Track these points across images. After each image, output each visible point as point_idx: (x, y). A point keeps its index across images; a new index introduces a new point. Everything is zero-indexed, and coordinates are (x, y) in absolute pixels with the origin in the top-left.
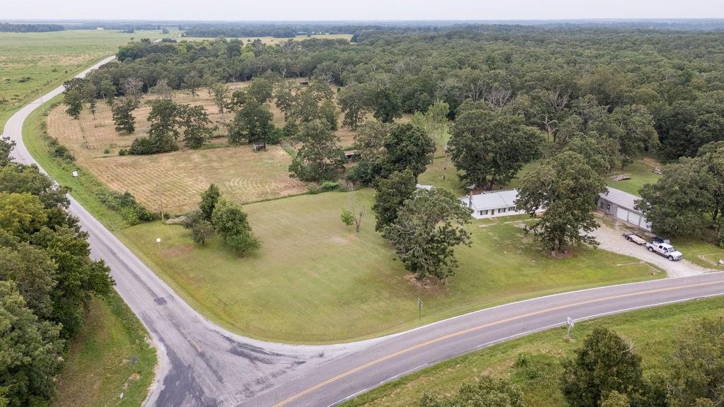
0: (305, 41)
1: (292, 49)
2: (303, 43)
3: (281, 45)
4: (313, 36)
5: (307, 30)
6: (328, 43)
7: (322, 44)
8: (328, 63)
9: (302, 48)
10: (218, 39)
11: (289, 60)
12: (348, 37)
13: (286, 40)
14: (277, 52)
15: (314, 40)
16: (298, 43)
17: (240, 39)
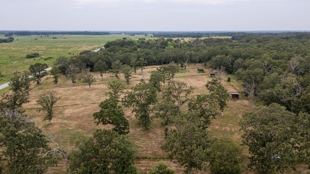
0: (206, 39)
1: (197, 44)
2: (204, 41)
3: (192, 42)
4: (210, 37)
5: (207, 34)
6: (219, 41)
7: (216, 41)
8: (220, 56)
9: (203, 44)
10: (161, 38)
11: (193, 52)
12: (230, 37)
13: (195, 39)
14: (188, 45)
15: (211, 39)
16: (201, 41)
17: (172, 38)
